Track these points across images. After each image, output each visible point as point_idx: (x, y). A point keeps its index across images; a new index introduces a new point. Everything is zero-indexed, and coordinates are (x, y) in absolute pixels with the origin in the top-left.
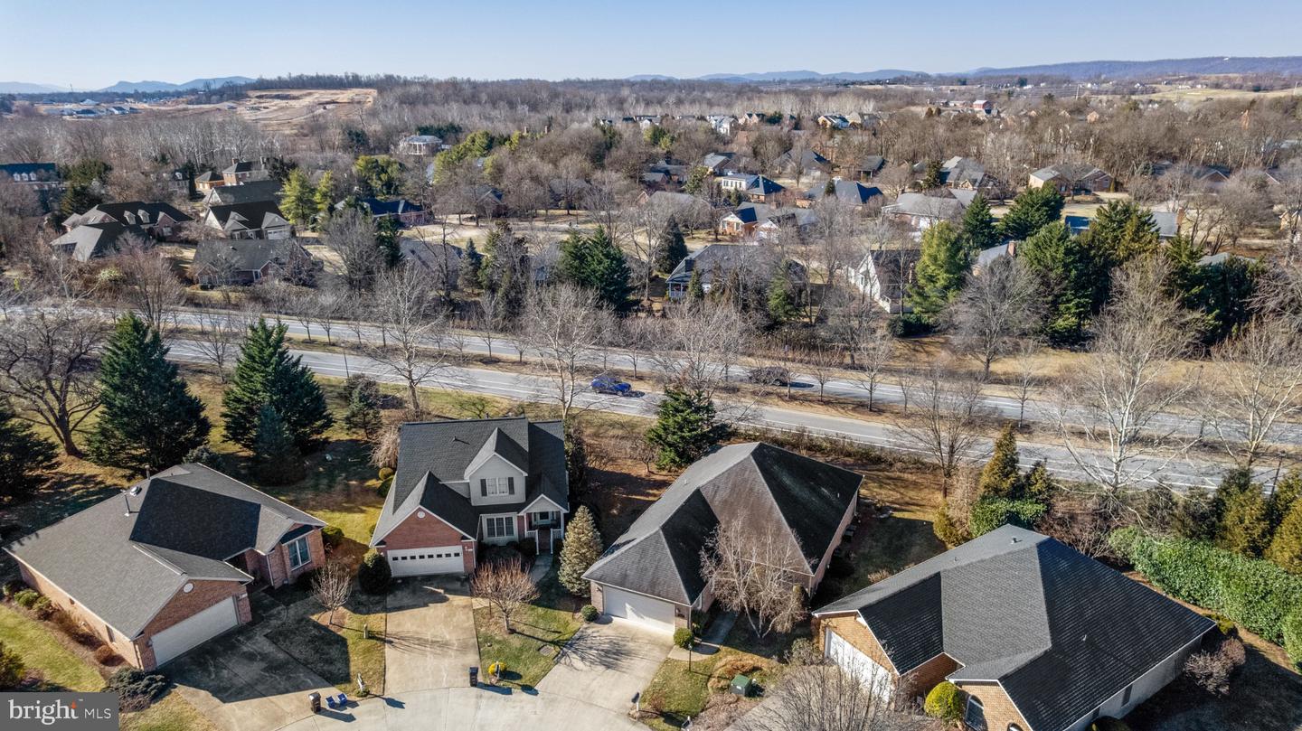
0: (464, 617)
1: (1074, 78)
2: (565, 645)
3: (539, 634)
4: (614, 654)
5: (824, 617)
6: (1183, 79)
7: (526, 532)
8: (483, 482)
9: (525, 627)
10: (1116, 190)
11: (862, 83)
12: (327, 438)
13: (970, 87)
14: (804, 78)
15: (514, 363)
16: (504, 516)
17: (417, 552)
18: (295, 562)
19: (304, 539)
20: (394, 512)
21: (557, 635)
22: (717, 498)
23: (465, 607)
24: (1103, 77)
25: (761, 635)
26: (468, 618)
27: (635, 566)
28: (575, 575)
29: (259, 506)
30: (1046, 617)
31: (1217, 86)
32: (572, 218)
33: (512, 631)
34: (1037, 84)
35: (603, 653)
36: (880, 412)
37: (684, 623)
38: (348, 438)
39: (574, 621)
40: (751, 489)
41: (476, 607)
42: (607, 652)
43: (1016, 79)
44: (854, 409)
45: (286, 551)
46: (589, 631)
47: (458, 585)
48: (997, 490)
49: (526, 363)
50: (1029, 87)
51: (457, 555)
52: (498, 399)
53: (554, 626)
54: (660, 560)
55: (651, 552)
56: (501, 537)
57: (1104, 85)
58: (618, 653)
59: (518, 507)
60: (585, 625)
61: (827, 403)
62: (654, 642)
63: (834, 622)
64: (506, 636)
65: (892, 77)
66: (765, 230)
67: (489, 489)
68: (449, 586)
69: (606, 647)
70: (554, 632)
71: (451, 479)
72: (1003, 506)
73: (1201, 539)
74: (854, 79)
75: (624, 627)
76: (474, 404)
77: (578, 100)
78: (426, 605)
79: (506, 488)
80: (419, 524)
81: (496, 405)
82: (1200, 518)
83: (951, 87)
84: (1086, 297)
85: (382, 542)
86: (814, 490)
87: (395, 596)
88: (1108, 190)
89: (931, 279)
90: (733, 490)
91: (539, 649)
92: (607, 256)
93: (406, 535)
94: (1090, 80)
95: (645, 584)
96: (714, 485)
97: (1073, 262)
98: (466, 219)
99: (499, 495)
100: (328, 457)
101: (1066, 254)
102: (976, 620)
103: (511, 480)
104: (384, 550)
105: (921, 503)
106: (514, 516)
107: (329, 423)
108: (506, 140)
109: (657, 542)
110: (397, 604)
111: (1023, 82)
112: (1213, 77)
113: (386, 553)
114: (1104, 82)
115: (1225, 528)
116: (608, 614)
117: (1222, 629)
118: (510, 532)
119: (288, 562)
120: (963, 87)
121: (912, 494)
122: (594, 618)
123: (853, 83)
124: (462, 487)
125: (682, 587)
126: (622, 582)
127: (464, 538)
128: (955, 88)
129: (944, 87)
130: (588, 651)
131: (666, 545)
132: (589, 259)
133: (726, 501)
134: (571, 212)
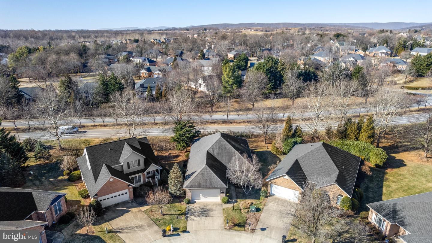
0: (141, 215)
1: (219, 28)
2: (186, 214)
3: (174, 213)
4: (205, 212)
5: (270, 181)
6: (248, 29)
7: (147, 180)
8: (128, 163)
9: (167, 212)
10: (253, 57)
11: (156, 31)
12: (28, 165)
13: (190, 31)
14: (135, 29)
15: (91, 126)
16: (137, 175)
17: (113, 195)
18: (56, 213)
19: (59, 201)
20: (96, 182)
21: (180, 212)
22: (215, 152)
23: (139, 211)
24: (227, 28)
25: (247, 192)
26: (143, 215)
27: (202, 179)
28: (178, 189)
29: (31, 193)
30: (334, 164)
31: (257, 30)
32: (78, 76)
33: (164, 215)
34: (209, 30)
35: (201, 213)
36: (231, 123)
37: (224, 195)
38: (35, 164)
39: (183, 206)
40: (226, 148)
41: (143, 210)
42: (202, 212)
43: (203, 29)
44: (222, 123)
45: (53, 208)
46: (191, 207)
47: (130, 205)
48: (288, 136)
49: (96, 126)
50: (207, 31)
51: (126, 193)
52: (93, 139)
53: (176, 209)
54: (210, 176)
55: (206, 174)
56: (137, 184)
57: (228, 30)
58: (205, 211)
59: (143, 171)
60: (187, 206)
61: (213, 123)
62: (216, 204)
63: (274, 181)
64: (162, 217)
65: (165, 29)
66: (156, 74)
67: (131, 166)
68: (127, 206)
69: (200, 210)
70: (178, 211)
71: (114, 165)
72: (292, 140)
73: (343, 139)
74: (153, 29)
75: (202, 203)
76: (84, 143)
77: (55, 36)
78: (122, 215)
79: (137, 164)
80: (111, 184)
81: (94, 141)
82: (342, 133)
83: (185, 31)
84: (272, 83)
85: (96, 195)
86: (240, 145)
87: (107, 215)
88: (251, 57)
89: (227, 82)
90: (219, 148)
91: (177, 218)
92: (117, 83)
93: (107, 189)
94: (223, 29)
95: (208, 185)
96: (212, 149)
97: (268, 72)
98: (32, 79)
99: (135, 167)
100: (32, 173)
101: (266, 70)
102: (314, 170)
103: (139, 161)
104: (97, 198)
105: (260, 146)
106: (141, 174)
107: (26, 159)
108: (37, 49)
109: (207, 170)
110: (109, 218)
111: (205, 30)
112: (255, 28)
113: (97, 199)
114: (227, 29)
115: (348, 134)
116: (193, 200)
117: (362, 159)
118: (140, 181)
119: (54, 213)
120: (188, 31)
121: (255, 144)
122: (189, 202)
123: (153, 31)
124: (119, 167)
125: (222, 182)
126: (199, 186)
127: (129, 185)
128: (186, 31)
129: (182, 31)
130: (195, 213)
131: (210, 170)
132: (110, 85)
133: (218, 153)
134: (77, 74)
